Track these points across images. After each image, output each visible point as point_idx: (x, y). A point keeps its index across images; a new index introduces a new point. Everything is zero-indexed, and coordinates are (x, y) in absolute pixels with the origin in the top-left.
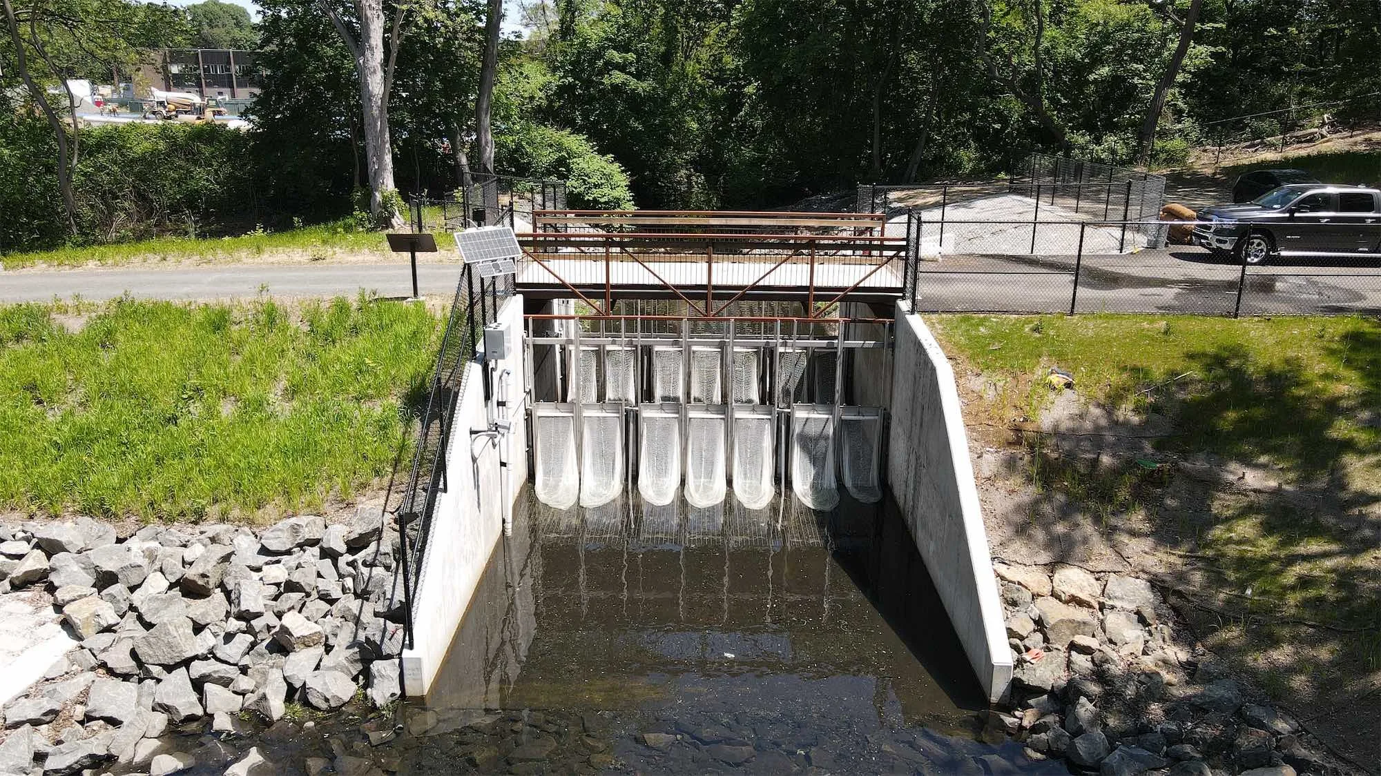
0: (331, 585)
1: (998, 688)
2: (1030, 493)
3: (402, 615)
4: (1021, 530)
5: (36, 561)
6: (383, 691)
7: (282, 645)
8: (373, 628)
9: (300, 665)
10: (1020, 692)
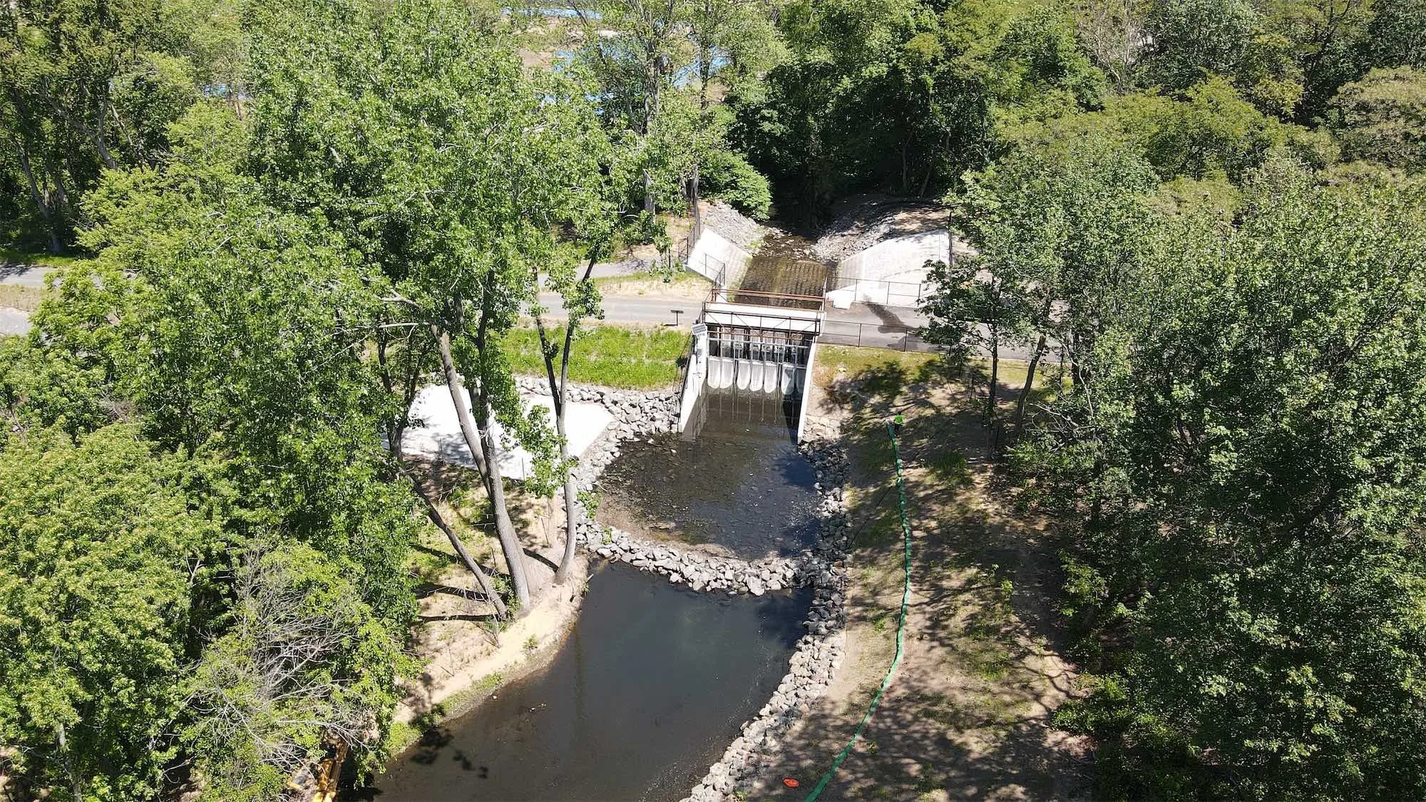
0: (662, 407)
1: (799, 441)
2: (827, 397)
3: (678, 415)
4: (822, 405)
5: (599, 397)
6: (674, 431)
7: (653, 419)
8: (672, 418)
9: (658, 424)
10: (803, 442)
